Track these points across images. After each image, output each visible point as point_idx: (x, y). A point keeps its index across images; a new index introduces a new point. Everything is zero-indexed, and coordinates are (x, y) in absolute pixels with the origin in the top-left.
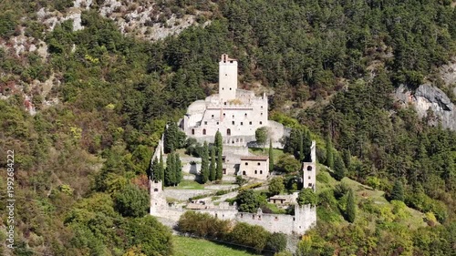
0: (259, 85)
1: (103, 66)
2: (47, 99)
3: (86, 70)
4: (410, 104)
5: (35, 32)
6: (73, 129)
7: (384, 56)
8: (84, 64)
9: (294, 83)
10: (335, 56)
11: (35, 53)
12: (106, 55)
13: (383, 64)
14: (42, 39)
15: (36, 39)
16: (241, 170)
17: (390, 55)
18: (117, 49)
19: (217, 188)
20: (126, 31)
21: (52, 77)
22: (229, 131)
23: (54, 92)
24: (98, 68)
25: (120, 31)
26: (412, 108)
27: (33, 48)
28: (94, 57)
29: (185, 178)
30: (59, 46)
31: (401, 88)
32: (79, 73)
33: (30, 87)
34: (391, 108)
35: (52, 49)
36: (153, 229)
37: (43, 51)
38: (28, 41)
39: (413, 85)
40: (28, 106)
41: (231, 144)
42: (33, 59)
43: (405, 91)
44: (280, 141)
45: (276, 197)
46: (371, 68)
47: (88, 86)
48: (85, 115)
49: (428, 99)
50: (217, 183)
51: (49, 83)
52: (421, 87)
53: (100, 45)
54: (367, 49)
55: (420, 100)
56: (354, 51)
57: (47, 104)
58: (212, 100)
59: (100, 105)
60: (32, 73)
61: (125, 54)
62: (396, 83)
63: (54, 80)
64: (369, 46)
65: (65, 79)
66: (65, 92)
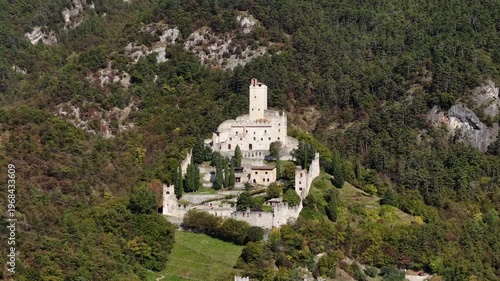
0: (313, 109)
1: (178, 94)
2: (123, 124)
3: (163, 98)
4: (443, 123)
5: (121, 65)
6: (139, 150)
7: (424, 79)
8: (162, 93)
9: (342, 106)
10: (381, 81)
11: (119, 83)
12: (183, 85)
13: (421, 88)
14: (126, 70)
15: (120, 71)
16: (252, 178)
17: (430, 79)
18: (194, 79)
19: (228, 193)
20: (206, 61)
21: (131, 105)
22: (251, 146)
23: (131, 118)
24: (174, 96)
25: (200, 63)
26: (444, 127)
27: (117, 79)
28: (171, 86)
29: (204, 185)
30: (139, 76)
31: (435, 109)
32: (155, 101)
33: (108, 114)
34: (424, 128)
35: (134, 80)
36: (155, 223)
37: (126, 81)
38: (112, 73)
39: (446, 106)
40: (104, 130)
41: (251, 157)
42: (114, 88)
43: (438, 112)
44: (291, 154)
45: (273, 200)
46: (411, 91)
47: (161, 112)
48: (153, 137)
49: (460, 119)
50: (230, 189)
51: (127, 110)
52: (453, 107)
53: (179, 75)
54: (409, 74)
55: (453, 119)
56: (398, 76)
57: (123, 128)
58: (242, 120)
59: (169, 129)
60: (111, 101)
61: (200, 83)
62: (430, 105)
63: (132, 107)
64: (411, 71)
65: (142, 106)
66: (140, 118)
